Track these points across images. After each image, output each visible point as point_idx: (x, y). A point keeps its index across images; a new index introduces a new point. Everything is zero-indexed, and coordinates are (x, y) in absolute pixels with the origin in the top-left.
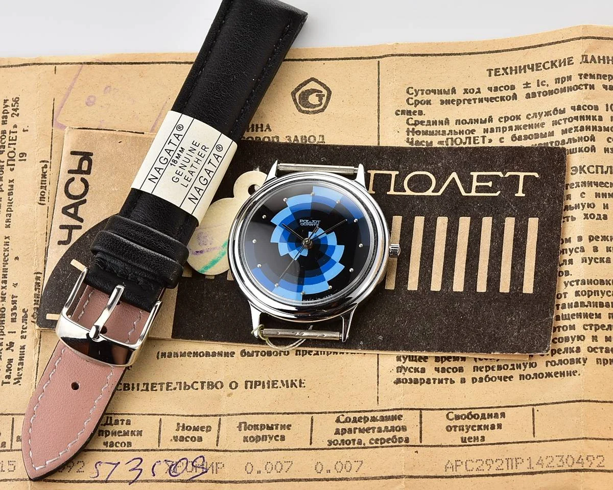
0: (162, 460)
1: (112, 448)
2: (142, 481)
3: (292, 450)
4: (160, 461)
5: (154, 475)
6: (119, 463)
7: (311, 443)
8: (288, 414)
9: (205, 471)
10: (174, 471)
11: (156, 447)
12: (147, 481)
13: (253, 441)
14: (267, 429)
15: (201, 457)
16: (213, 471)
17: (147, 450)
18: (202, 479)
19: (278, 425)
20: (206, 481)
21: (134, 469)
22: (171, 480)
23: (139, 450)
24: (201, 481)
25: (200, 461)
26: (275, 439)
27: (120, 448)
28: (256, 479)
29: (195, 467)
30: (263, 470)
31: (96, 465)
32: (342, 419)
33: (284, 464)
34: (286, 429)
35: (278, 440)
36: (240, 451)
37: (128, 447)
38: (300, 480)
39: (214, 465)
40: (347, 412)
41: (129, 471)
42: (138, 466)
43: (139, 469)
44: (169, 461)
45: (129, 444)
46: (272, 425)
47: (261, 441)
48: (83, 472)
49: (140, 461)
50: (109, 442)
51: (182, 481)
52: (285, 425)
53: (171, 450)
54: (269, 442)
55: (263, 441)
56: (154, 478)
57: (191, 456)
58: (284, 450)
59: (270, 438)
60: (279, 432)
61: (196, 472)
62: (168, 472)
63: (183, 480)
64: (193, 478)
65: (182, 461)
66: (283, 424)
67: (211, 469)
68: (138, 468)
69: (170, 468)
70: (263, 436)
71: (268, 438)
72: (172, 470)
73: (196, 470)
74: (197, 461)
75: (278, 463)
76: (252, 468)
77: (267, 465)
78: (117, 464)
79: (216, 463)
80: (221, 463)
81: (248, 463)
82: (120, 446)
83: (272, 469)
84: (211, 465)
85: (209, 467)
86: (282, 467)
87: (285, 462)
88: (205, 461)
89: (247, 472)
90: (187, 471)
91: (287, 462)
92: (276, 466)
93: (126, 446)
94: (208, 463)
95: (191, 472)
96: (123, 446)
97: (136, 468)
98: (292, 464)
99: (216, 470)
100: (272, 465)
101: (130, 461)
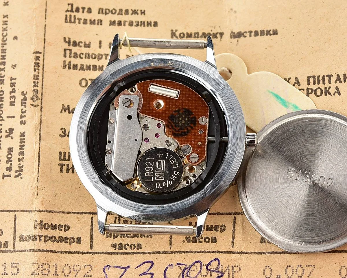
0: (174, 264)
1: (120, 251)
4: (172, 265)
6: (129, 267)
9: (220, 275)
10: (187, 276)
11: (167, 249)
15: (215, 259)
16: (229, 275)
17: (158, 253)
21: (145, 273)
23: (150, 253)
25: (214, 265)
27: (129, 251)
29: (209, 270)
30: (283, 274)
31: (104, 269)
33: (306, 268)
36: (257, 253)
37: (138, 249)
39: (230, 268)
41: (140, 275)
42: (149, 270)
43: (150, 274)
44: (182, 265)
45: (139, 246)
48: (91, 276)
49: (150, 264)
50: (118, 244)
53: (184, 252)
57: (205, 259)
61: (211, 276)
62: (181, 277)
65: (195, 264)
67: (227, 273)
68: (149, 272)
69: (184, 271)
72: (185, 274)
73: (211, 274)
74: (211, 264)
75: (299, 267)
76: (271, 272)
77: (287, 269)
78: (127, 268)
79: (232, 266)
80: (237, 266)
81: (266, 266)
82: (129, 249)
83: (293, 273)
84: (226, 268)
85: (225, 271)
86: (303, 271)
87: (306, 266)
88: (221, 265)
89: (266, 276)
90: (202, 276)
91: (309, 266)
92: (297, 270)
93: (136, 248)
94: (223, 267)
95: (206, 276)
96: (132, 248)
97: (147, 273)
98: (314, 268)
99: (233, 274)
100: (293, 269)
101: (141, 265)
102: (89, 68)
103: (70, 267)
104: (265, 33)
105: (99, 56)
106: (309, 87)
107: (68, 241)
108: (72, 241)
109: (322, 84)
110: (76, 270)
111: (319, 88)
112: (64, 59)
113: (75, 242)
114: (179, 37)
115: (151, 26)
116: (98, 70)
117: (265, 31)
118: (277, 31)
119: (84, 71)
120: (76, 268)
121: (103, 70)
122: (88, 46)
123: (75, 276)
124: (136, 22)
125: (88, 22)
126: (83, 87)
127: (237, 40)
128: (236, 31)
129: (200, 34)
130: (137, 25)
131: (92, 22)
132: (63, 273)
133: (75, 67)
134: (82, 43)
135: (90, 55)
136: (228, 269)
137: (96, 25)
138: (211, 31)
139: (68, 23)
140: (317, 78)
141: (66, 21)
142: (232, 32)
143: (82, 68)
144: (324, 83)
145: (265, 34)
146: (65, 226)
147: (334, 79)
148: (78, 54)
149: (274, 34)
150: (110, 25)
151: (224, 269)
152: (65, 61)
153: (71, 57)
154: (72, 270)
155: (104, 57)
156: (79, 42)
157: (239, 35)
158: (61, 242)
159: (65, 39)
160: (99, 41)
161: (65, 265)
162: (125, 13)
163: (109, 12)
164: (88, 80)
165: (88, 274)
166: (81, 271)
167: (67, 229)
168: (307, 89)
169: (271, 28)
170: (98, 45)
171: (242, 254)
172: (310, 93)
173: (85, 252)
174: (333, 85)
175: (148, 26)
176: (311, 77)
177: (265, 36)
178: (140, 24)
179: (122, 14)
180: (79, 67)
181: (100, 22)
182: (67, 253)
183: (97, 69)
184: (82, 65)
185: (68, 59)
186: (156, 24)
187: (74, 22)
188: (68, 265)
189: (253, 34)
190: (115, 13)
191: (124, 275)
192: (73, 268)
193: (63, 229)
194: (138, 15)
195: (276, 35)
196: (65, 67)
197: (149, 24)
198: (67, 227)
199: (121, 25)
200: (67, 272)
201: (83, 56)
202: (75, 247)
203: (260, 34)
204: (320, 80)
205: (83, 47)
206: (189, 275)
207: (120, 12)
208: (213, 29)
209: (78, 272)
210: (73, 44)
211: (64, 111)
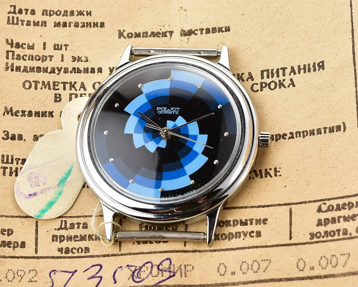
0: (124, 266)
1: (67, 255)
3: (270, 246)
4: (121, 267)
5: (115, 282)
6: (76, 271)
7: (291, 238)
8: (264, 207)
9: (172, 274)
10: (138, 277)
11: (117, 252)
13: (226, 238)
14: (241, 225)
15: (167, 259)
16: (181, 274)
17: (108, 256)
18: (170, 284)
19: (252, 219)
21: (93, 277)
23: (98, 256)
25: (166, 264)
26: (250, 235)
27: (77, 254)
28: (230, 282)
29: (161, 270)
30: (238, 271)
31: (50, 273)
32: (324, 208)
33: (261, 263)
34: (262, 224)
35: (253, 237)
37: (85, 252)
38: (280, 280)
39: (183, 267)
40: (329, 199)
41: (88, 279)
42: (97, 273)
43: (99, 277)
44: (132, 266)
45: (87, 249)
46: (246, 220)
47: (234, 238)
48: (36, 281)
49: (99, 267)
50: (64, 248)
52: (260, 219)
53: (134, 254)
54: (244, 239)
55: (236, 238)
57: (156, 259)
58: (260, 247)
59: (244, 235)
60: (254, 228)
61: (162, 276)
62: (131, 278)
63: (148, 286)
64: (159, 283)
65: (146, 265)
66: (258, 219)
67: (179, 273)
68: (97, 275)
69: (134, 273)
70: (236, 233)
71: (242, 235)
72: (135, 276)
73: (162, 274)
74: (162, 264)
75: (255, 262)
76: (226, 269)
77: (242, 265)
78: (74, 272)
79: (185, 265)
80: (190, 265)
81: (221, 264)
82: (76, 252)
83: (248, 269)
84: (178, 267)
85: (177, 271)
86: (259, 266)
87: (262, 261)
88: (172, 264)
89: (220, 274)
90: (153, 276)
91: (265, 260)
92: (253, 266)
93: (84, 252)
94: (175, 266)
95: (157, 276)
96: (80, 251)
97: (95, 276)
98: (270, 262)
99: (185, 273)
100: (248, 265)
101: (89, 269)
102: (32, 69)
103: (13, 272)
104: (217, 30)
105: (43, 58)
106: (263, 81)
107: (12, 245)
108: (16, 245)
109: (276, 77)
110: (21, 276)
111: (273, 81)
112: (7, 61)
113: (19, 247)
114: (126, 37)
115: (97, 26)
116: (42, 72)
117: (217, 28)
118: (229, 27)
119: (28, 73)
120: (20, 273)
121: (48, 72)
122: (32, 47)
123: (19, 281)
124: (81, 23)
125: (32, 23)
126: (27, 89)
127: (187, 38)
128: (186, 29)
129: (149, 34)
130: (83, 26)
131: (36, 24)
132: (7, 279)
133: (18, 69)
134: (25, 44)
135: (34, 56)
136: (180, 268)
137: (40, 27)
138: (161, 30)
139: (11, 25)
140: (271, 71)
141: (8, 23)
142: (182, 30)
143: (25, 70)
144: (278, 76)
145: (216, 32)
146: (8, 230)
147: (288, 71)
148: (21, 56)
149: (226, 31)
150: (54, 27)
151: (176, 269)
152: (7, 63)
153: (14, 59)
154: (16, 275)
155: (48, 58)
156: (22, 44)
157: (190, 33)
158: (4, 247)
159: (7, 40)
160: (43, 43)
161: (9, 270)
162: (70, 15)
163: (54, 13)
164: (32, 82)
165: (33, 280)
166: (25, 276)
167: (10, 233)
168: (260, 83)
169: (223, 25)
170: (42, 47)
171: (195, 253)
172: (264, 87)
173: (29, 257)
174: (287, 78)
175: (94, 27)
176: (265, 71)
177: (217, 33)
178: (86, 25)
179: (67, 16)
180: (22, 69)
181: (44, 24)
182: (10, 258)
183: (41, 70)
184: (25, 67)
185: (10, 61)
186: (102, 25)
187: (17, 24)
188: (11, 270)
189: (204, 31)
190: (60, 14)
191: (71, 280)
192: (17, 274)
193: (6, 233)
194: (84, 16)
195: (228, 31)
196: (7, 68)
197: (96, 25)
198: (10, 231)
199: (66, 26)
200: (10, 277)
201: (27, 58)
202: (19, 252)
203: (212, 31)
204: (274, 73)
205: (26, 48)
206: (139, 276)
207: (65, 14)
208: (162, 28)
209: (22, 278)
210: (16, 46)
211: (7, 113)
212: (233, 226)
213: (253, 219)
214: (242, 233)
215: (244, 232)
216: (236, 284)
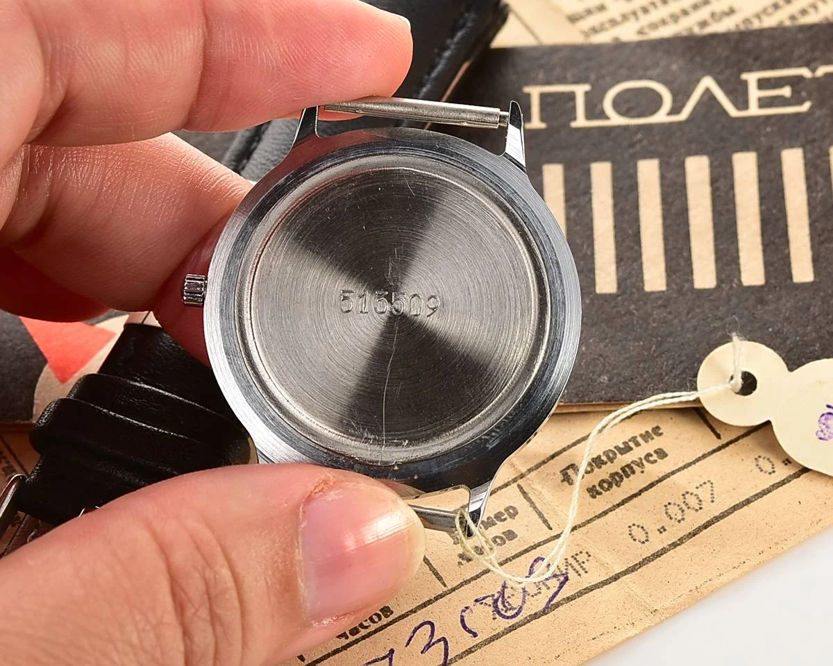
0: (470, 603)
1: (357, 636)
2: (461, 657)
3: (694, 462)
4: (467, 608)
5: (475, 635)
6: (392, 651)
9: (562, 579)
10: (508, 609)
11: (440, 589)
12: (470, 651)
13: (610, 485)
14: (621, 454)
15: (536, 561)
16: (577, 572)
17: (429, 602)
18: (569, 594)
20: (580, 594)
21: (429, 646)
22: (513, 626)
23: (413, 611)
24: (569, 599)
26: (648, 461)
27: (373, 627)
28: (665, 545)
30: (666, 522)
33: (699, 492)
34: (657, 437)
35: (656, 461)
36: (599, 516)
37: (386, 616)
38: (748, 502)
39: (571, 561)
41: (422, 652)
42: (431, 637)
43: (439, 641)
44: (484, 598)
45: (386, 610)
46: (624, 443)
47: (625, 479)
49: (428, 627)
51: (536, 616)
52: (647, 433)
53: (473, 579)
54: (643, 472)
55: (628, 476)
56: (478, 640)
57: (517, 569)
59: (638, 465)
60: (647, 447)
61: (548, 588)
62: (497, 616)
63: (536, 614)
64: (550, 600)
67: (570, 570)
69: (496, 607)
70: (623, 469)
71: (635, 467)
72: (502, 610)
73: (546, 586)
74: (534, 571)
75: (687, 496)
76: (644, 530)
77: (668, 511)
78: (389, 654)
80: (580, 553)
81: (630, 527)
82: (372, 624)
83: (683, 511)
84: (565, 564)
85: (566, 569)
86: (698, 498)
87: (697, 488)
89: (640, 542)
90: (532, 596)
91: (701, 485)
92: (687, 502)
93: (383, 617)
95: (539, 593)
96: (376, 620)
97: (432, 642)
98: (712, 483)
99: (581, 567)
100: (679, 505)
101: (412, 637)
136: (567, 564)
151: (563, 568)
206: (509, 607)
212: (610, 461)
213: (636, 437)
214: (632, 465)
215: (636, 461)
216: (678, 542)
